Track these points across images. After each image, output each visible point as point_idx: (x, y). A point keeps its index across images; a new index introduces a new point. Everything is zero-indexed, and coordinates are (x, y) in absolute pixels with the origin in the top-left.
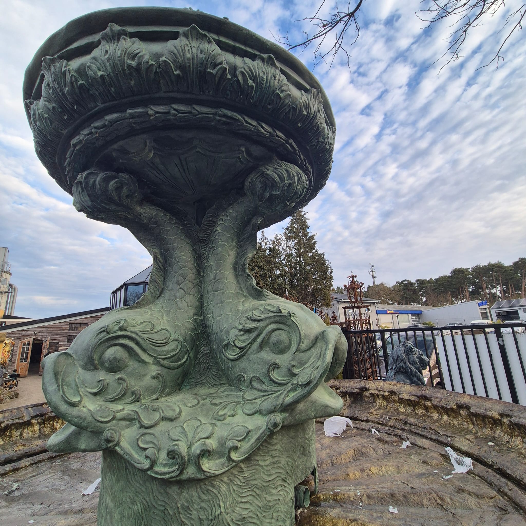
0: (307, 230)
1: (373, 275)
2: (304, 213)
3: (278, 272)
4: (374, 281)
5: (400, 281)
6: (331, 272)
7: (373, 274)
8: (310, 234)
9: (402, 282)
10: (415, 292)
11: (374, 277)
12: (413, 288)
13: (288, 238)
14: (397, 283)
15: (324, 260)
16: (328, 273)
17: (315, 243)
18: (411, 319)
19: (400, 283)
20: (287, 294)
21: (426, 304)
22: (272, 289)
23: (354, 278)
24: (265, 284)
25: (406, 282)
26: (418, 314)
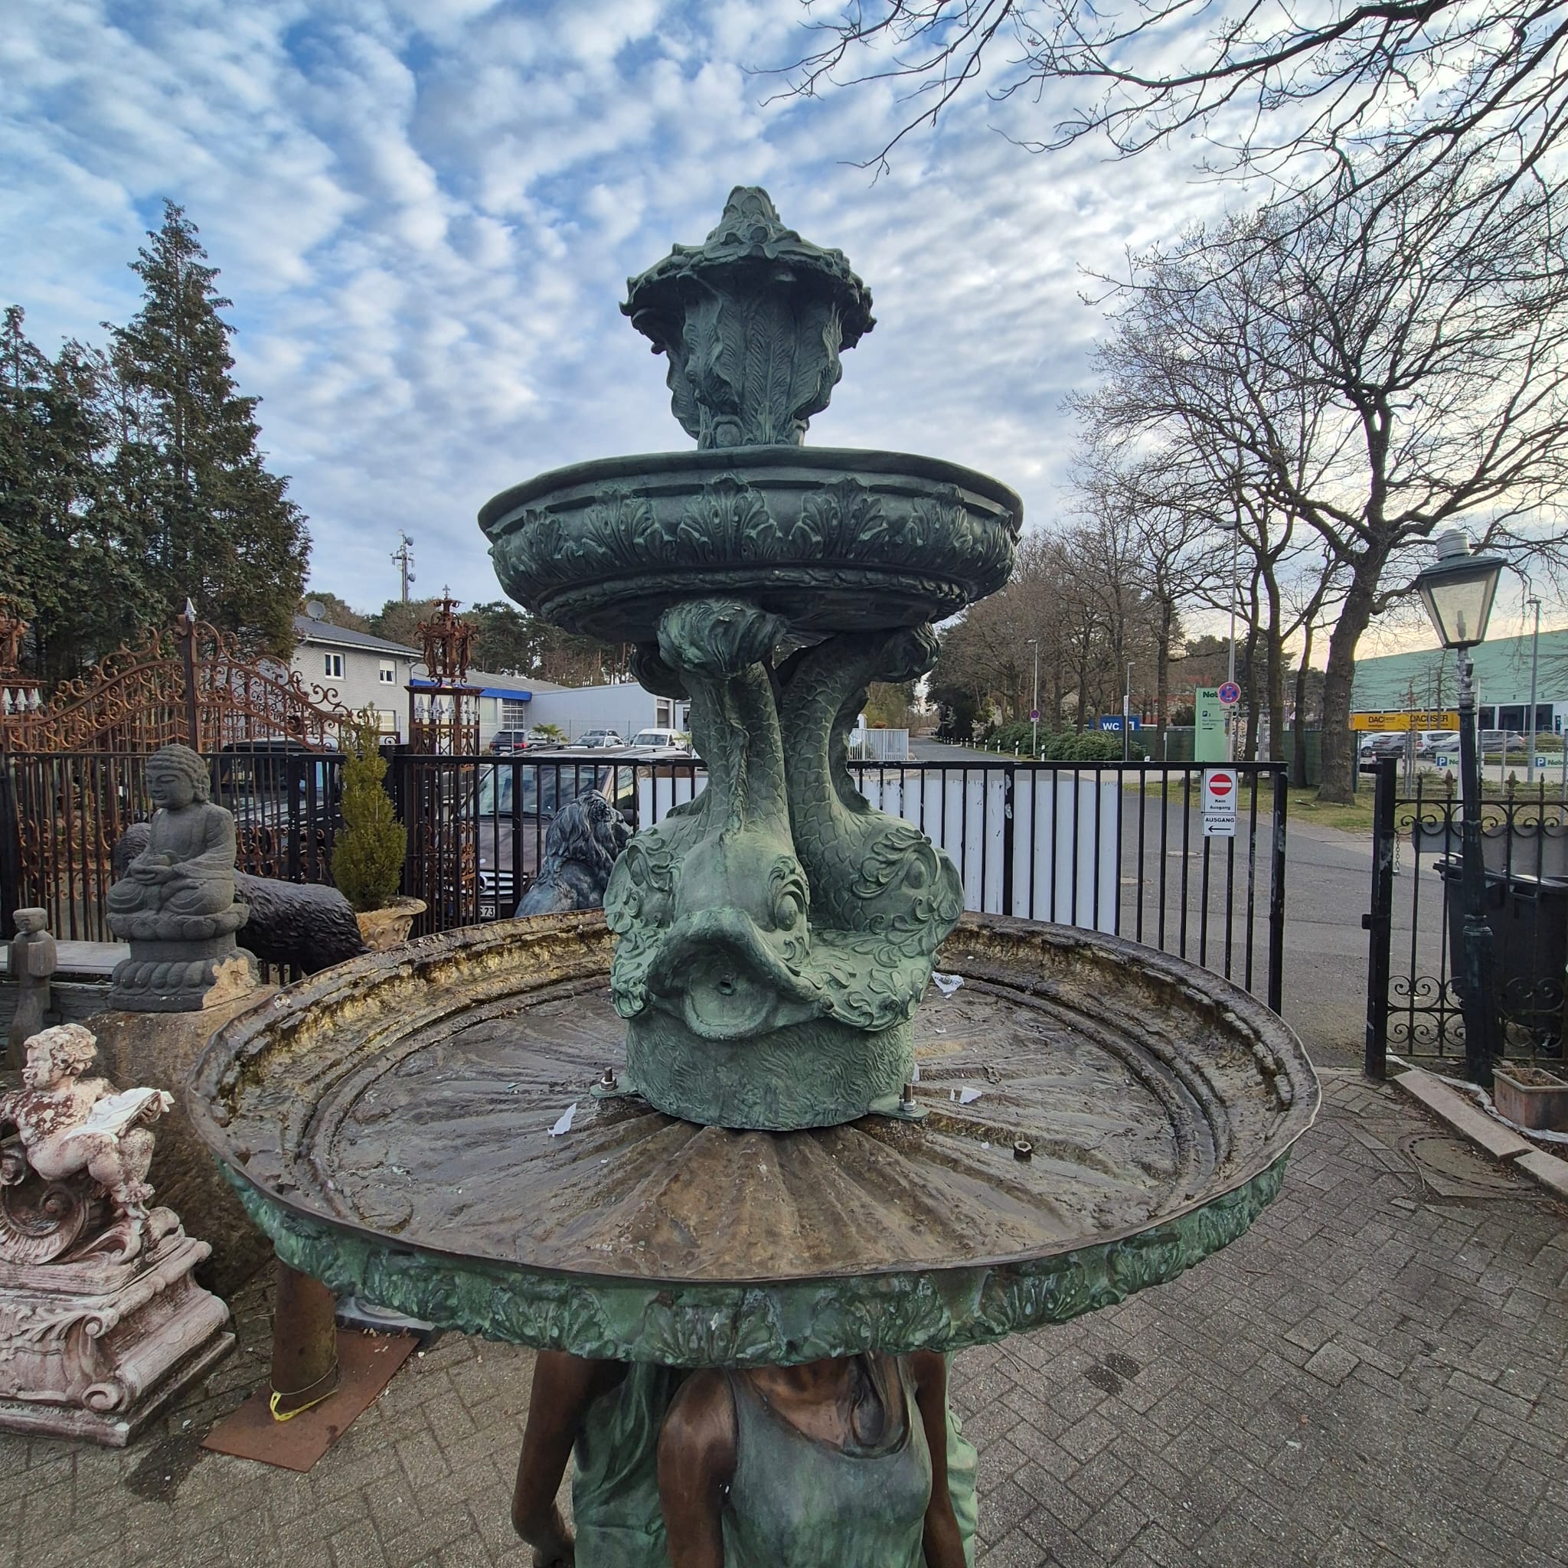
0: (225, 373)
1: (404, 571)
2: (213, 296)
3: (78, 508)
4: (405, 589)
5: (484, 603)
6: (305, 549)
7: (405, 565)
8: (237, 394)
9: (490, 606)
10: (520, 640)
11: (408, 578)
12: (515, 629)
13: (133, 378)
14: (476, 606)
15: (284, 504)
16: (295, 550)
17: (253, 430)
18: (500, 714)
19: (484, 610)
20: (193, 619)
21: (539, 674)
22: (58, 570)
23: (452, 609)
24: (24, 545)
25: (500, 610)
26: (521, 702)
